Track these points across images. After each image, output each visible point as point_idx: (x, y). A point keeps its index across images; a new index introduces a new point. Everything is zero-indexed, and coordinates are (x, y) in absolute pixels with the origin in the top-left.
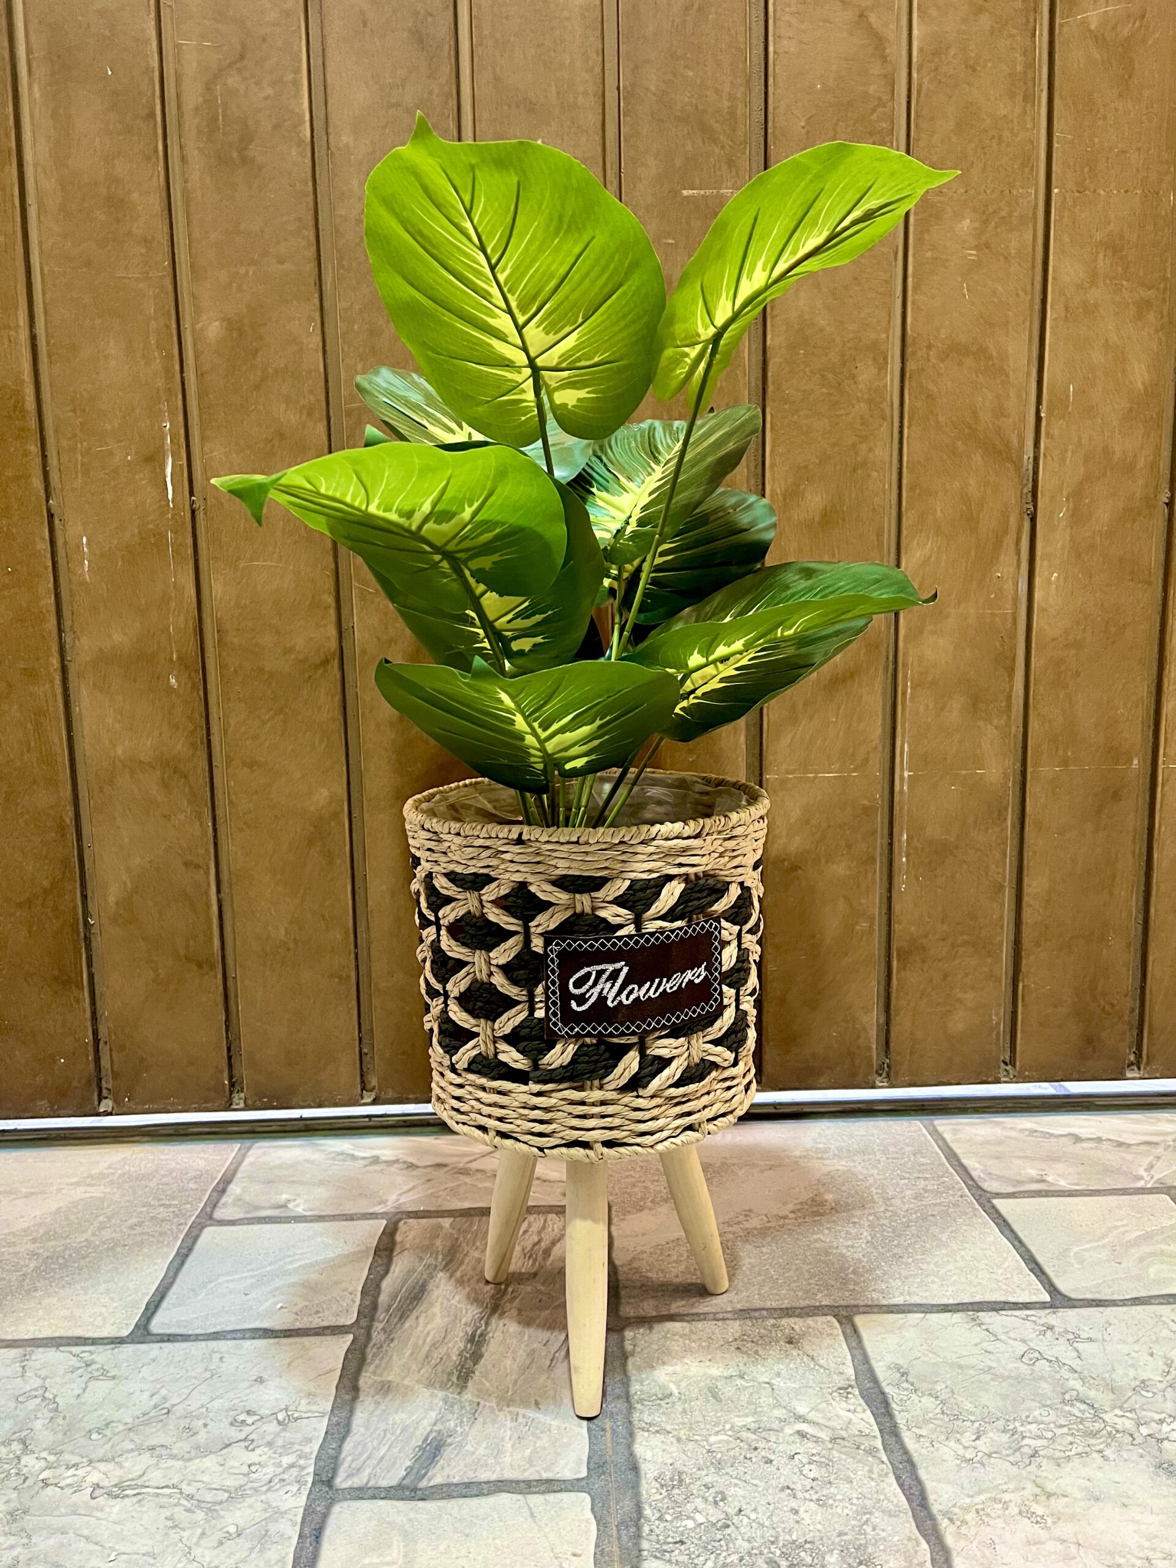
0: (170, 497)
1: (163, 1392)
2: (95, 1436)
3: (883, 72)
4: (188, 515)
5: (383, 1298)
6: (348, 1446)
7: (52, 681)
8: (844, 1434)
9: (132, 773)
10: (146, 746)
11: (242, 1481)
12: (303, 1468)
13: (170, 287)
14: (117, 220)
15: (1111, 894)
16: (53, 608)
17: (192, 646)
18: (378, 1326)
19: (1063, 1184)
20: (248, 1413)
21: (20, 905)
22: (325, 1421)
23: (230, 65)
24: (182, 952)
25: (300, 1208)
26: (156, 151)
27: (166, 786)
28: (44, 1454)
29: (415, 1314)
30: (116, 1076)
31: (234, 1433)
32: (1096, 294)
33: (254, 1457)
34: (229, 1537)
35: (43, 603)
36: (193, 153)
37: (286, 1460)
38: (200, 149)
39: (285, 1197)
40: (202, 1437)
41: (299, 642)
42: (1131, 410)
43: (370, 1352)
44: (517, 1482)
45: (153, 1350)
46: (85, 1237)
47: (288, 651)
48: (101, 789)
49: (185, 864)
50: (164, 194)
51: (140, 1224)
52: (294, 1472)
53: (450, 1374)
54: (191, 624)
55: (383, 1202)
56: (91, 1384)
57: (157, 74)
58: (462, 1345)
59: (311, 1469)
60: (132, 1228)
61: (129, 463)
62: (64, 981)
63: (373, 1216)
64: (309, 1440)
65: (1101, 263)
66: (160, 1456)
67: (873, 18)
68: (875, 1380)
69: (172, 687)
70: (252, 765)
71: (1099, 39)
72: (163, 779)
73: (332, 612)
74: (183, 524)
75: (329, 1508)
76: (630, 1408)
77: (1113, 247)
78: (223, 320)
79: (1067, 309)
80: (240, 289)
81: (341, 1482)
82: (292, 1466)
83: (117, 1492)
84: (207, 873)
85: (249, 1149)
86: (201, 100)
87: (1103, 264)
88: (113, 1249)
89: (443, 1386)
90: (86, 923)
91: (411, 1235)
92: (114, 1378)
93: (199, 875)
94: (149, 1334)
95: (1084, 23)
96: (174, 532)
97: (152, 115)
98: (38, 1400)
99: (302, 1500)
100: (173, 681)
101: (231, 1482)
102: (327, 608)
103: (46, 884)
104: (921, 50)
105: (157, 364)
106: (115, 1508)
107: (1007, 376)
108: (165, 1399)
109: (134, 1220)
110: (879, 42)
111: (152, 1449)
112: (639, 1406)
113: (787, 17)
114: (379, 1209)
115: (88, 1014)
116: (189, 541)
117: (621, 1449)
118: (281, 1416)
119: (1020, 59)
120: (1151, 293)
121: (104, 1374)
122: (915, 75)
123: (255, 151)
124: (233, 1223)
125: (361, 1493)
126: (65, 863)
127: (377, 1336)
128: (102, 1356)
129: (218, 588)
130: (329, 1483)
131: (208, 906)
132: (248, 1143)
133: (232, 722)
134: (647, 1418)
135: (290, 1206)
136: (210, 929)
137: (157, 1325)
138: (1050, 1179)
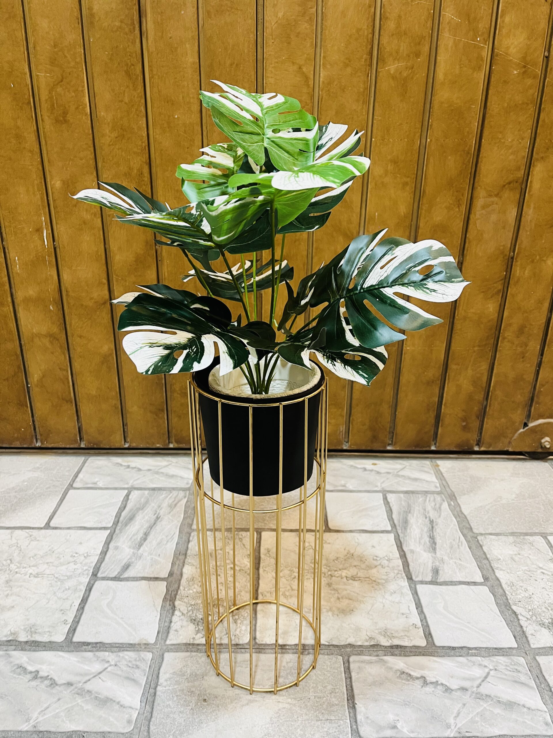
0: (46, 244)
1: (52, 546)
2: (32, 559)
3: (308, 91)
4: (53, 250)
5: (121, 519)
6: (103, 565)
7: (9, 306)
8: (243, 569)
9: (39, 338)
10: (44, 329)
11: (72, 573)
12: (89, 571)
13: (41, 168)
14: (20, 143)
15: (384, 390)
16: (7, 281)
17: (57, 296)
18: (118, 528)
19: (351, 488)
20: (76, 553)
21: (4, 380)
22: (98, 557)
23: (57, 84)
24: (61, 397)
25: (100, 485)
26: (32, 117)
27: (51, 342)
28: (17, 564)
29: (129, 525)
30: (41, 435)
31: (71, 559)
32: (387, 180)
33: (76, 567)
34: (66, 589)
35: (4, 279)
36: (46, 118)
37: (85, 568)
38: (49, 117)
39: (96, 480)
40: (62, 560)
41: (95, 295)
42: (399, 223)
43: (114, 537)
44: (148, 578)
45: (49, 532)
46: (31, 492)
47: (91, 299)
48: (29, 343)
49: (60, 369)
50: (36, 134)
51: (49, 487)
52: (87, 571)
53: (136, 545)
54: (57, 289)
55: (128, 484)
56: (32, 542)
57: (30, 86)
58: (142, 535)
59: (91, 571)
60: (47, 489)
61: (31, 232)
62: (21, 404)
63: (124, 489)
64: (92, 562)
65: (389, 167)
66: (49, 566)
67: (304, 69)
68: (259, 553)
69: (50, 310)
70: (81, 337)
71: (394, 78)
72: (50, 341)
73: (106, 286)
74: (51, 254)
75: (94, 582)
76: (186, 557)
77: (395, 162)
78: (61, 181)
79: (376, 185)
80: (67, 170)
81: (99, 575)
82: (86, 570)
83: (37, 576)
84: (67, 371)
85: (87, 459)
86: (47, 97)
87: (390, 167)
88: (40, 496)
89: (134, 548)
90: (27, 387)
91: (135, 496)
92: (38, 540)
93: (65, 373)
94: (50, 527)
95: (389, 70)
96: (49, 256)
97: (29, 103)
98: (15, 547)
99: (88, 580)
100: (51, 308)
101: (68, 574)
102: (105, 284)
103: (13, 374)
104: (323, 82)
105: (38, 196)
106: (36, 580)
107: (352, 208)
108: (52, 548)
109: (48, 486)
110: (307, 78)
111: (48, 563)
112: (188, 557)
113: (270, 69)
114: (126, 486)
115: (30, 415)
116: (54, 260)
117: (180, 569)
118: (85, 555)
119: (362, 86)
120: (409, 179)
121: (35, 539)
122: (320, 93)
123: (69, 117)
124: (78, 489)
125: (103, 579)
126: (19, 367)
127: (117, 531)
128: (35, 532)
129: (66, 276)
130: (96, 575)
131: (68, 383)
132: (87, 458)
133: (73, 322)
134: (189, 561)
135: (98, 483)
136: (70, 390)
137: (52, 524)
138: (347, 485)
